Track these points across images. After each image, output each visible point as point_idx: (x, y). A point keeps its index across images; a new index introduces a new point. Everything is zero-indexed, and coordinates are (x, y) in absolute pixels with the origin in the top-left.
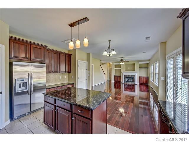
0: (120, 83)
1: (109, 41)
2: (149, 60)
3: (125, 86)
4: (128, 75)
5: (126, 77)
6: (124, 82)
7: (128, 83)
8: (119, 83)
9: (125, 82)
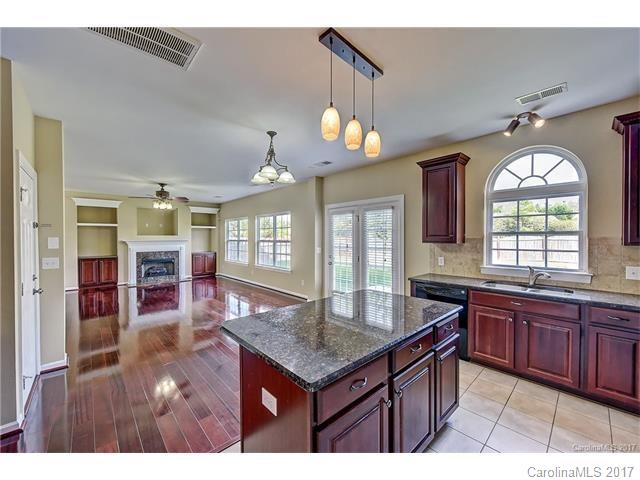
0: (115, 288)
1: (272, 134)
2: (219, 206)
3: (139, 296)
4: (154, 253)
5: (144, 259)
6: (133, 281)
7: (151, 282)
8: (111, 288)
9: (139, 282)
